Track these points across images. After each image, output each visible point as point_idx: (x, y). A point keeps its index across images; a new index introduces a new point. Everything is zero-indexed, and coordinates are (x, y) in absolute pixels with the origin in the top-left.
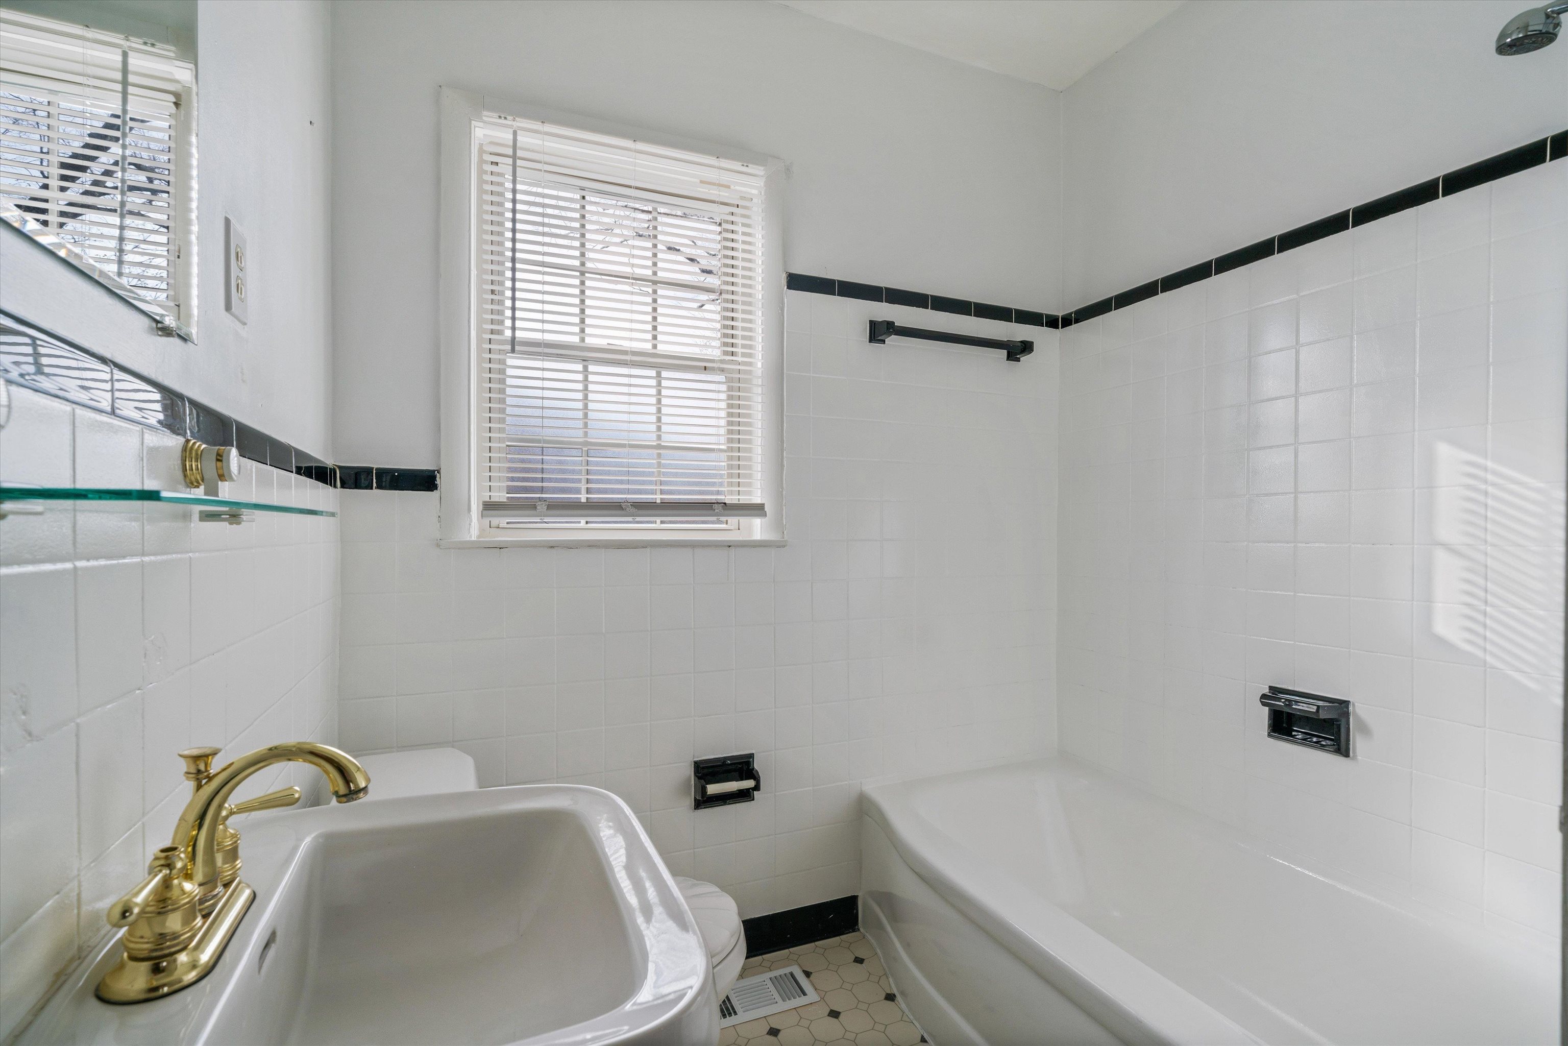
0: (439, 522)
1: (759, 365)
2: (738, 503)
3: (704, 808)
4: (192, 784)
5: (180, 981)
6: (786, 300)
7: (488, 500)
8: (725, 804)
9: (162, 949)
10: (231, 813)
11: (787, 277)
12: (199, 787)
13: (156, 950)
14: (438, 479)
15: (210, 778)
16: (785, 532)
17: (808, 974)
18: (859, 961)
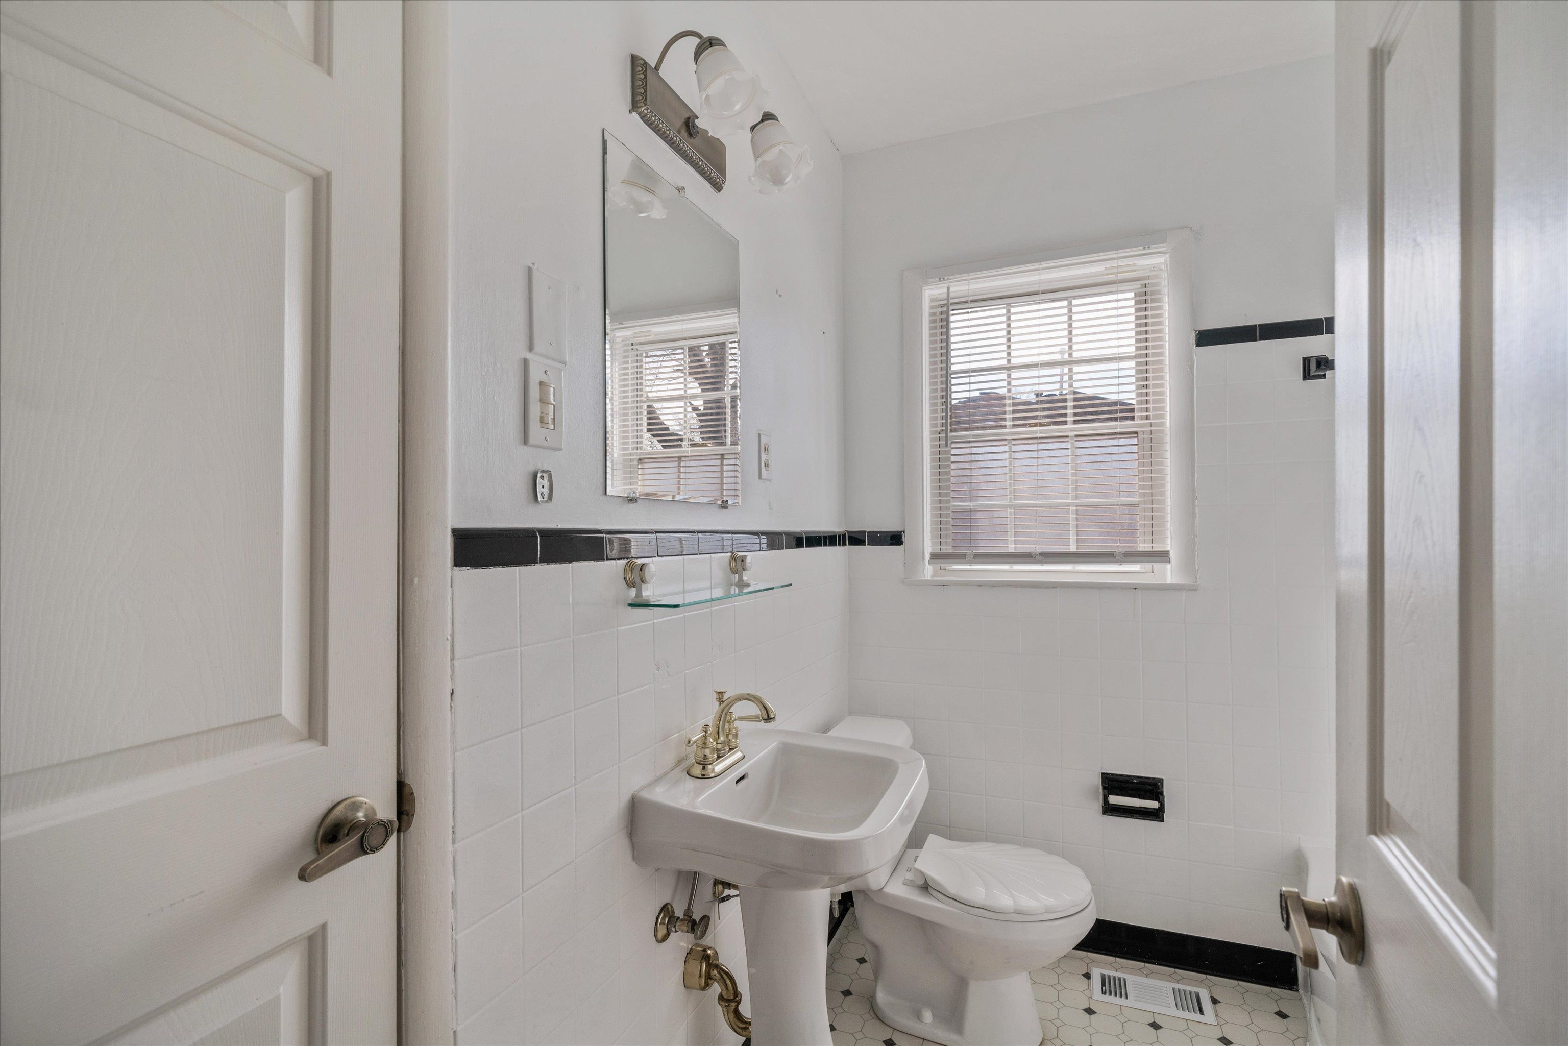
0: (904, 566)
1: (1168, 424)
2: (1151, 550)
3: (1111, 815)
4: (718, 703)
5: (709, 775)
6: (1195, 358)
7: (939, 551)
8: (1132, 817)
9: (705, 761)
10: (736, 720)
11: (1196, 336)
12: (720, 704)
13: (703, 761)
14: (903, 537)
15: (723, 702)
16: (1198, 577)
17: (1215, 1001)
18: (1282, 1015)
